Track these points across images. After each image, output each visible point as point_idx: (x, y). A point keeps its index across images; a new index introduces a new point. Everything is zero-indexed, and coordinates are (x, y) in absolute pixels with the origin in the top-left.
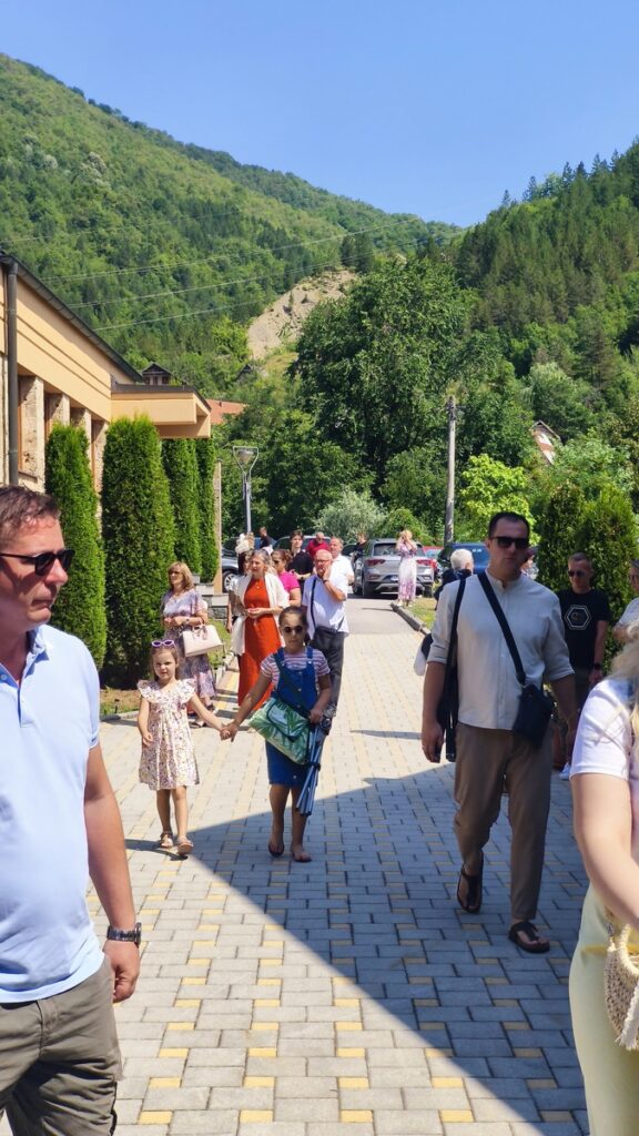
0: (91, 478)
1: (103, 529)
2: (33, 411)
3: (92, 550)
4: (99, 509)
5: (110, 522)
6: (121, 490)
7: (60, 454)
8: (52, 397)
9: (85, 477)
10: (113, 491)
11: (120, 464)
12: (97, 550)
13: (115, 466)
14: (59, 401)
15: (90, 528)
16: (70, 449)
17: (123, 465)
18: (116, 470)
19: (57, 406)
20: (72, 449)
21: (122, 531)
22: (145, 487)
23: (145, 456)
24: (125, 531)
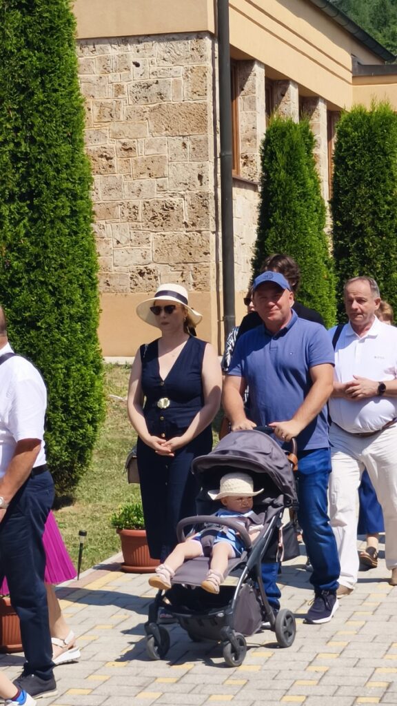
0: (317, 183)
1: (335, 246)
2: (252, 103)
3: (319, 272)
4: (329, 221)
5: (341, 238)
6: (356, 196)
7: (279, 155)
8: (276, 84)
9: (310, 182)
10: (346, 199)
11: (353, 165)
12: (325, 272)
13: (347, 168)
14: (286, 89)
15: (317, 245)
16: (292, 149)
17: (358, 166)
18: (349, 173)
19: (283, 95)
20: (293, 148)
21: (357, 248)
22: (385, 193)
23: (385, 154)
24: (361, 248)
